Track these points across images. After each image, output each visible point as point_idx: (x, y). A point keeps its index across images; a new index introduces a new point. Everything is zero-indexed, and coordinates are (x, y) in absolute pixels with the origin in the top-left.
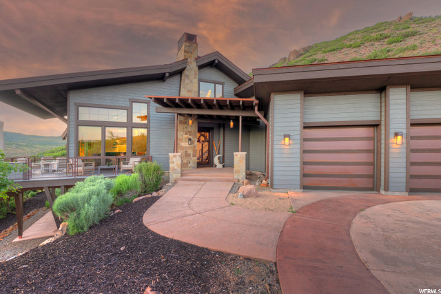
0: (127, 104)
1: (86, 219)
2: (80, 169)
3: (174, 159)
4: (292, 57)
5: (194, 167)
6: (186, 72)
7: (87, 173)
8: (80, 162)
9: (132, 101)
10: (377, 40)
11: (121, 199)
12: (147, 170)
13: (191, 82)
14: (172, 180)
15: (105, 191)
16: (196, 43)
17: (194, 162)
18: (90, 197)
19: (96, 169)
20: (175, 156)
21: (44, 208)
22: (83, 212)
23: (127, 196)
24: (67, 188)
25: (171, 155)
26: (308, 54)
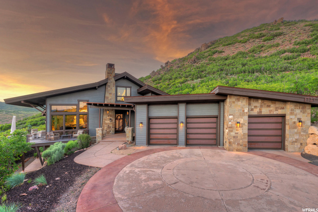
0: (77, 103)
1: (54, 159)
2: (52, 137)
3: (98, 131)
4: (203, 49)
5: (113, 134)
6: (108, 84)
7: (56, 139)
8: (53, 134)
9: (79, 101)
10: (258, 38)
11: (70, 151)
12: (83, 138)
13: (111, 89)
14: (97, 142)
15: (61, 149)
16: (114, 68)
17: (113, 131)
18: (55, 151)
19: (60, 137)
20: (99, 130)
21: (33, 157)
22: (53, 157)
23: (72, 150)
24: (47, 147)
25: (97, 129)
26: (213, 47)
